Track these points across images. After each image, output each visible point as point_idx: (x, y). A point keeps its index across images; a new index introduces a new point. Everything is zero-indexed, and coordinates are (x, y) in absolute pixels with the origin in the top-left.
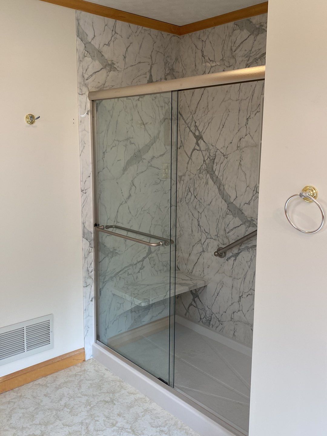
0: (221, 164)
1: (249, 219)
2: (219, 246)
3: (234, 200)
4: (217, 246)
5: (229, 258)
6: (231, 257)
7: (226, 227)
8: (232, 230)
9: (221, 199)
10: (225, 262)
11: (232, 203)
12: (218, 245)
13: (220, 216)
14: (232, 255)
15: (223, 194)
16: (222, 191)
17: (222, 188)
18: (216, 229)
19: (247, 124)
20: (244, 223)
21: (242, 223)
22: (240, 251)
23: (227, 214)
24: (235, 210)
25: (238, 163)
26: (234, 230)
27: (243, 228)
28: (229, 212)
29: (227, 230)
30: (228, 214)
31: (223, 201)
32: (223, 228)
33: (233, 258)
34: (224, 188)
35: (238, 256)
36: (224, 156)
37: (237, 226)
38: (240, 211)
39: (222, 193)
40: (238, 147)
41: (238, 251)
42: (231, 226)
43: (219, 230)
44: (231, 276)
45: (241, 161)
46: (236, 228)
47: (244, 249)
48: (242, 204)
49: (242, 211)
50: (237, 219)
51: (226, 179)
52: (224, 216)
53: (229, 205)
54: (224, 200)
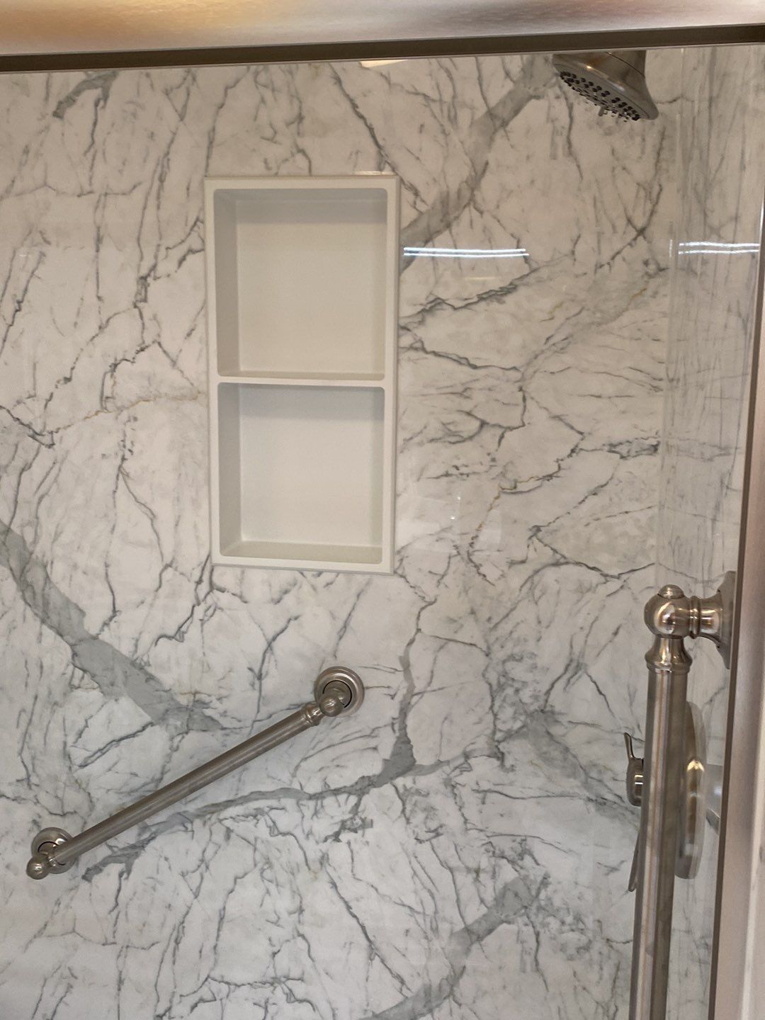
0: (23, 470)
1: (184, 701)
2: (39, 826)
3: (105, 624)
4: (30, 825)
5: (98, 869)
6: (105, 863)
7: (70, 740)
8: (102, 751)
9: (33, 624)
10: (77, 887)
11: (95, 638)
12: (35, 822)
13: (36, 698)
14: (110, 856)
15: (46, 603)
16: (38, 591)
17: (36, 576)
18: (20, 754)
19: (145, 300)
20: (161, 719)
21: (148, 719)
22: (146, 836)
23: (72, 687)
24: (113, 669)
25: (110, 467)
26: (113, 753)
27: (157, 739)
28: (83, 677)
29: (78, 755)
30: (79, 687)
31: (49, 634)
32: (56, 746)
33: (115, 869)
34: (47, 578)
35: (137, 855)
36: (33, 437)
37: (123, 734)
38: (136, 671)
39: (39, 597)
40: (104, 399)
41: (140, 835)
42: (97, 735)
43: (33, 758)
44: (111, 940)
45: (123, 459)
46: (123, 743)
47: (166, 826)
48: (147, 639)
49: (146, 668)
50: (126, 703)
51: (57, 535)
52: (57, 697)
53: (78, 649)
54: (51, 627)
